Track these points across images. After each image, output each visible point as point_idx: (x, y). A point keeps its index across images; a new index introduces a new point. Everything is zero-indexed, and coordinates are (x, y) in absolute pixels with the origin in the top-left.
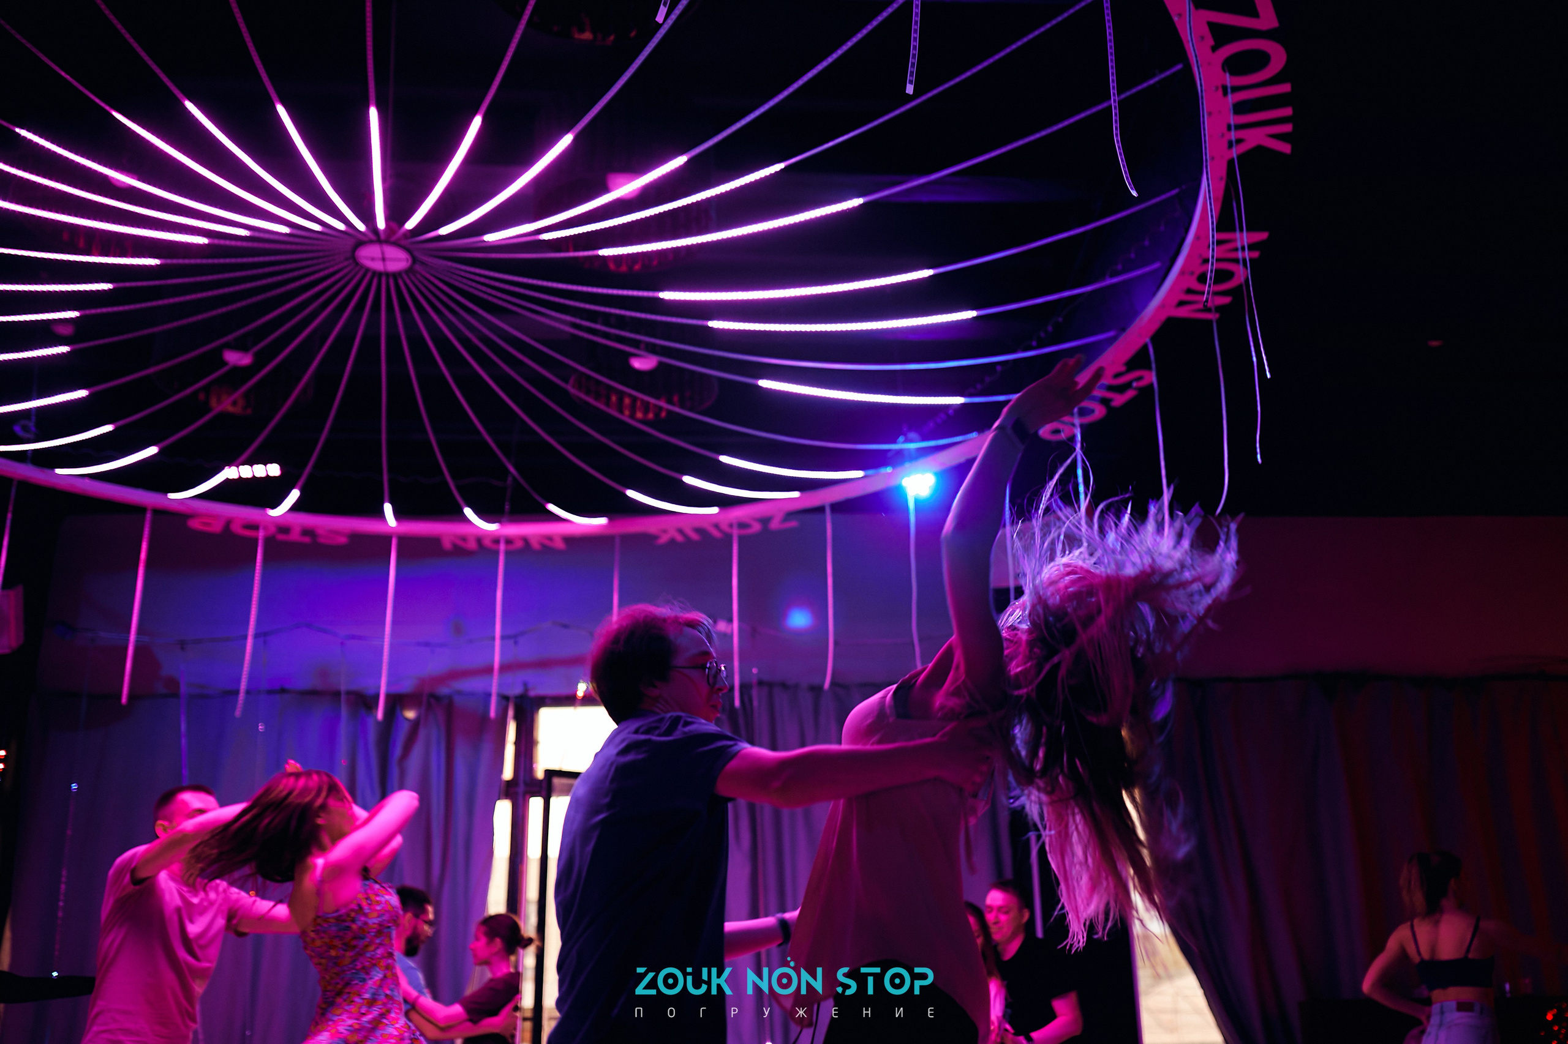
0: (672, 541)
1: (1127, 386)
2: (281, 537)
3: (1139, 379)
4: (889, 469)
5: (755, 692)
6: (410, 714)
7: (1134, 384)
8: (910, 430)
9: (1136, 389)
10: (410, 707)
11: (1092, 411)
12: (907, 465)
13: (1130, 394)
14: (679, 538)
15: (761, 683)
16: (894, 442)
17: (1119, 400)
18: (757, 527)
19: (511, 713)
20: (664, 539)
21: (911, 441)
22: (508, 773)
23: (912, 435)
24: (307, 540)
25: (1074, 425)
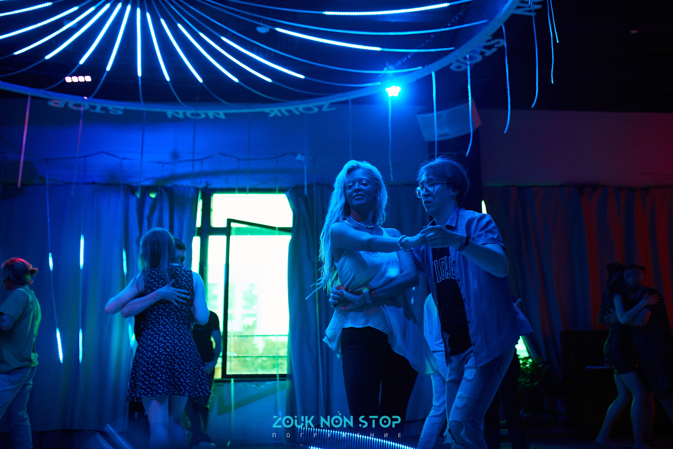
0: (276, 116)
1: (492, 46)
2: (92, 111)
3: (498, 43)
4: (379, 83)
5: (315, 189)
6: (153, 196)
7: (496, 46)
8: (390, 64)
9: (496, 48)
10: (153, 192)
11: (476, 58)
12: (388, 81)
13: (494, 50)
14: (279, 114)
15: (317, 184)
16: (382, 70)
17: (488, 53)
18: (316, 110)
19: (200, 196)
20: (272, 115)
21: (390, 70)
22: (198, 224)
23: (390, 67)
24: (104, 112)
25: (467, 64)
